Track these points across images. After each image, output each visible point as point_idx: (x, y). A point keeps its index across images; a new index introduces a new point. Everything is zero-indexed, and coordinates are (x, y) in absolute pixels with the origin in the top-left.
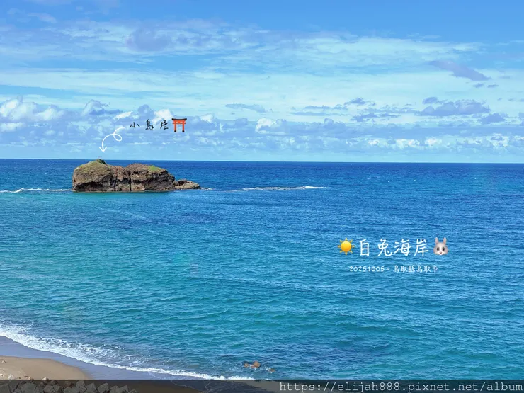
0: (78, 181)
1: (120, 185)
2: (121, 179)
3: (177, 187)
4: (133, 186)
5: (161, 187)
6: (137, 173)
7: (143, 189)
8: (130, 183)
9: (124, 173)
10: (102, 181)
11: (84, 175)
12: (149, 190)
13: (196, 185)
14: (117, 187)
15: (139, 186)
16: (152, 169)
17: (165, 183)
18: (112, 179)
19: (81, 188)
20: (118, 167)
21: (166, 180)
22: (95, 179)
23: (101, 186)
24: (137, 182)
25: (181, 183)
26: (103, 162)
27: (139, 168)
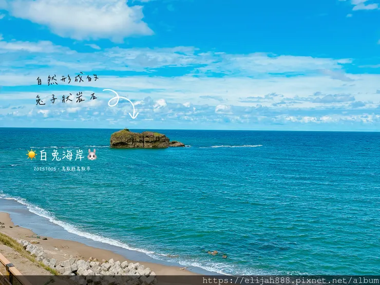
0: (114, 142)
1: (138, 144)
2: (138, 140)
3: (171, 145)
4: (146, 145)
5: (162, 145)
6: (147, 137)
7: (151, 146)
8: (143, 143)
9: (140, 137)
10: (127, 141)
11: (117, 138)
12: (155, 148)
13: (182, 144)
14: (136, 146)
15: (149, 144)
16: (156, 135)
17: (164, 143)
18: (133, 140)
19: (115, 145)
20: (136, 133)
21: (165, 141)
22: (124, 140)
23: (127, 144)
24: (147, 142)
25: (174, 143)
26: (128, 130)
27: (149, 134)
